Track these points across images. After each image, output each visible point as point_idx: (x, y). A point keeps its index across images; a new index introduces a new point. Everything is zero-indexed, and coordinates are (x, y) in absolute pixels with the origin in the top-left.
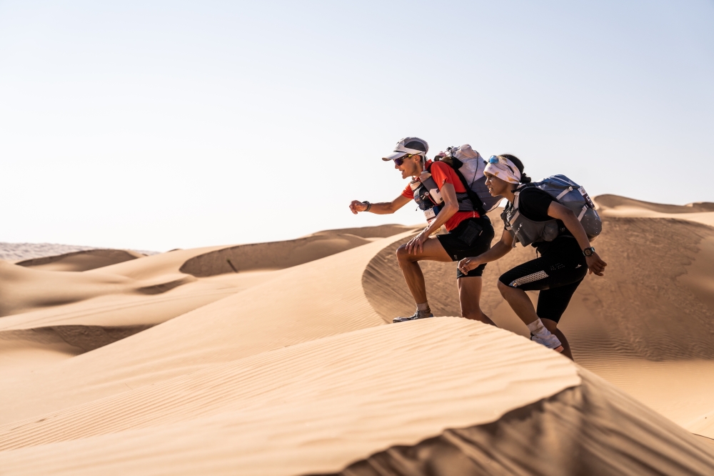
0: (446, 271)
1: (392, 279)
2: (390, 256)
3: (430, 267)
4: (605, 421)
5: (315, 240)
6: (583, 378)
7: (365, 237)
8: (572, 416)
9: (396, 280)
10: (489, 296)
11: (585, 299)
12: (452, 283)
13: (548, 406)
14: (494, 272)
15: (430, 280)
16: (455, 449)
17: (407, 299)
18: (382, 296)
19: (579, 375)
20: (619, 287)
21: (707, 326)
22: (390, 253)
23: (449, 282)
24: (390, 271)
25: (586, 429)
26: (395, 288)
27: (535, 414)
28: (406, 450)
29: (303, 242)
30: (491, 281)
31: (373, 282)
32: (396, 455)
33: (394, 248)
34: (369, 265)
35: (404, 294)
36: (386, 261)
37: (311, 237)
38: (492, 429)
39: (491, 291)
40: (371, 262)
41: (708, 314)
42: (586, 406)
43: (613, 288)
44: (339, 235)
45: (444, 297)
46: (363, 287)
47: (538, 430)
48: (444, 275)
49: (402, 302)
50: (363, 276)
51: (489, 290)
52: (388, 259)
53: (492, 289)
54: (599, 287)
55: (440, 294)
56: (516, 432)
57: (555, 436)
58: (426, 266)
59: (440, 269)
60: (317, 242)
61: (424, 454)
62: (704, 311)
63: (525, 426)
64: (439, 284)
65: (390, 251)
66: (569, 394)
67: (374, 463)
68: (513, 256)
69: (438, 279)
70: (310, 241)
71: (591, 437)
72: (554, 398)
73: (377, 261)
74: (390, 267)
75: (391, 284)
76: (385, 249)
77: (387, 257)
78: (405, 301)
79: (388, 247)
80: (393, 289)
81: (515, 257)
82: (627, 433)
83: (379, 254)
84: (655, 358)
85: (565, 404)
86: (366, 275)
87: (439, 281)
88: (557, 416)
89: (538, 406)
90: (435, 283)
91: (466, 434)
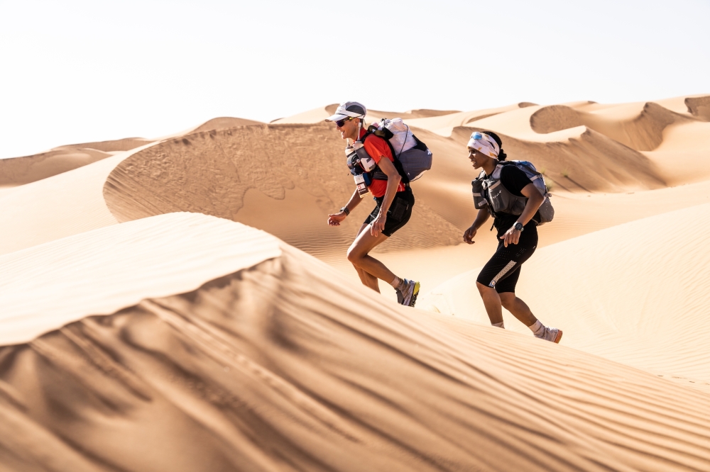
0: (187, 180)
1: (134, 190)
2: (131, 167)
3: (171, 176)
4: (300, 285)
5: (54, 155)
6: (283, 251)
7: (106, 151)
8: (270, 283)
9: (138, 191)
10: (230, 202)
11: (319, 201)
12: (194, 192)
13: (246, 275)
14: (233, 179)
15: (172, 189)
16: (151, 315)
17: (150, 209)
18: (125, 207)
19: (281, 249)
20: (348, 188)
21: (425, 219)
22: (131, 165)
23: (190, 190)
24: (132, 182)
25: (281, 293)
26: (137, 198)
27: (234, 283)
28: (100, 319)
29: (42, 157)
30: (232, 188)
31: (115, 193)
32: (91, 324)
33: (134, 159)
34: (109, 177)
35: (146, 203)
36: (127, 172)
37: (49, 153)
38: (191, 298)
39: (232, 197)
40: (111, 173)
41: (424, 208)
42: (284, 274)
43: (343, 190)
44: (79, 150)
45: (187, 205)
46: (105, 198)
47: (236, 296)
48: (185, 184)
49: (145, 211)
50: (104, 188)
51: (230, 196)
52: (129, 170)
53: (232, 196)
54: (331, 189)
55: (182, 202)
56: (215, 299)
57: (252, 300)
58: (168, 175)
59: (181, 178)
60: (56, 157)
61: (120, 322)
62: (422, 206)
63: (224, 293)
64: (181, 192)
65: (130, 162)
66: (269, 264)
67: (67, 332)
68: (251, 163)
69: (179, 187)
70: (49, 156)
71: (285, 300)
72: (253, 269)
73: (118, 172)
74: (132, 178)
75: (133, 195)
76: (125, 160)
77: (128, 168)
78: (148, 210)
79: (128, 158)
80: (135, 199)
81: (253, 164)
82: (320, 295)
83: (119, 165)
84: (381, 251)
85: (264, 273)
86: (107, 187)
87: (181, 190)
88: (254, 283)
89: (238, 275)
90: (176, 192)
91: (165, 303)
